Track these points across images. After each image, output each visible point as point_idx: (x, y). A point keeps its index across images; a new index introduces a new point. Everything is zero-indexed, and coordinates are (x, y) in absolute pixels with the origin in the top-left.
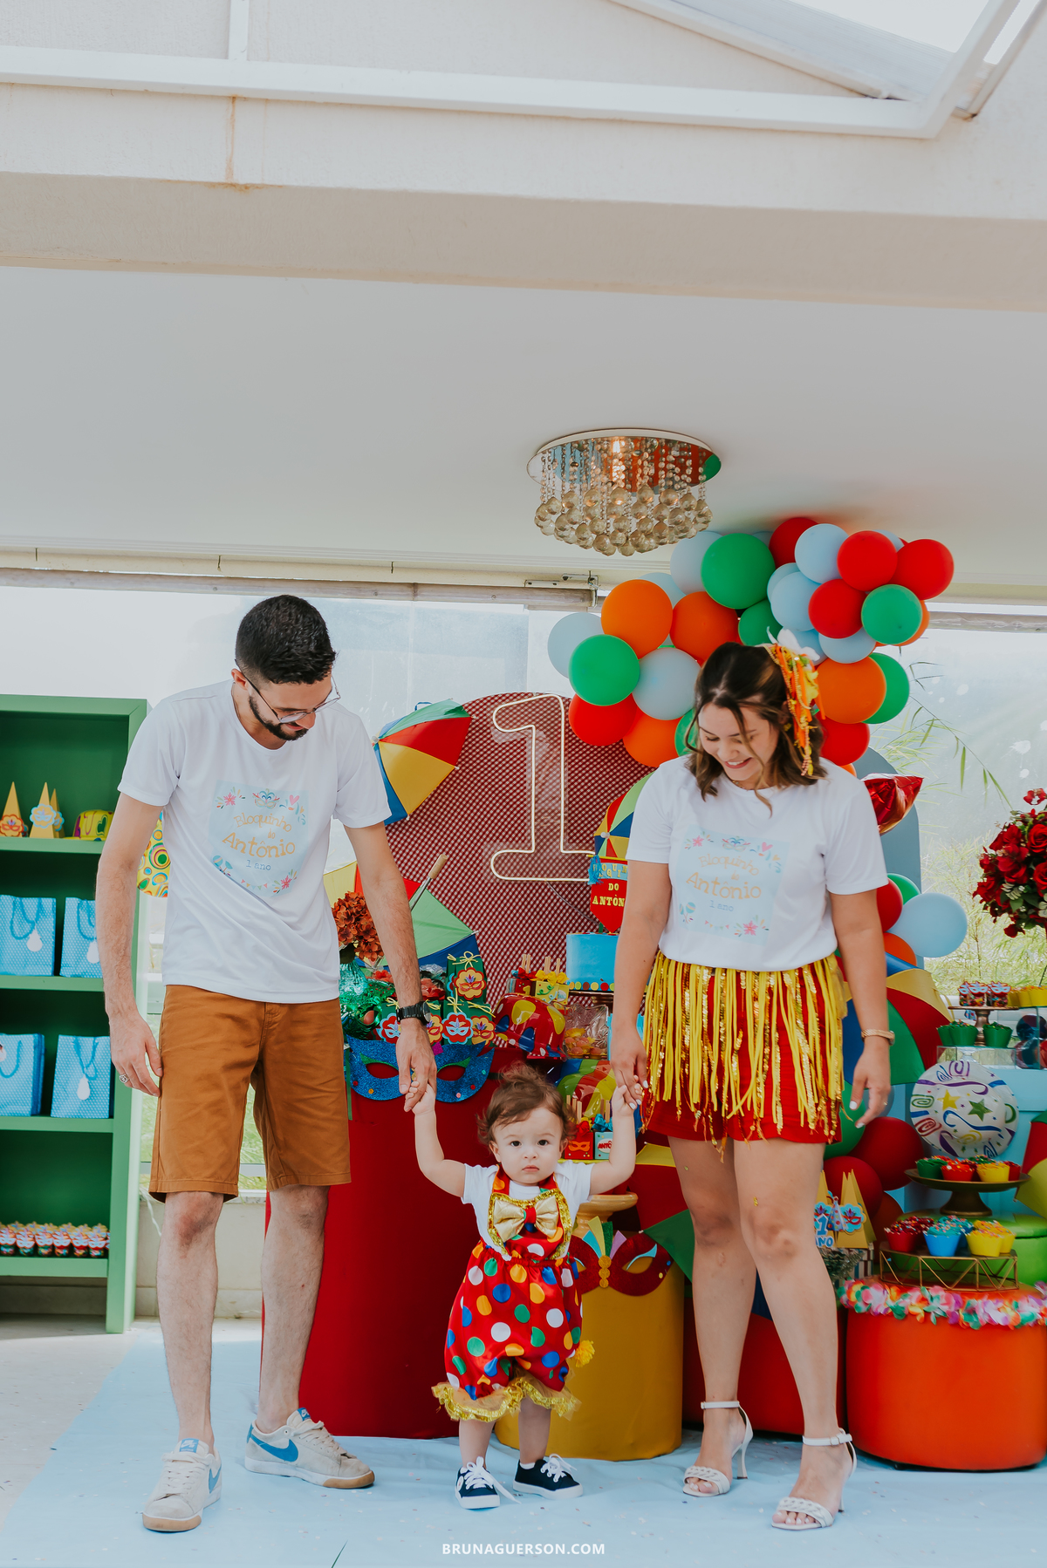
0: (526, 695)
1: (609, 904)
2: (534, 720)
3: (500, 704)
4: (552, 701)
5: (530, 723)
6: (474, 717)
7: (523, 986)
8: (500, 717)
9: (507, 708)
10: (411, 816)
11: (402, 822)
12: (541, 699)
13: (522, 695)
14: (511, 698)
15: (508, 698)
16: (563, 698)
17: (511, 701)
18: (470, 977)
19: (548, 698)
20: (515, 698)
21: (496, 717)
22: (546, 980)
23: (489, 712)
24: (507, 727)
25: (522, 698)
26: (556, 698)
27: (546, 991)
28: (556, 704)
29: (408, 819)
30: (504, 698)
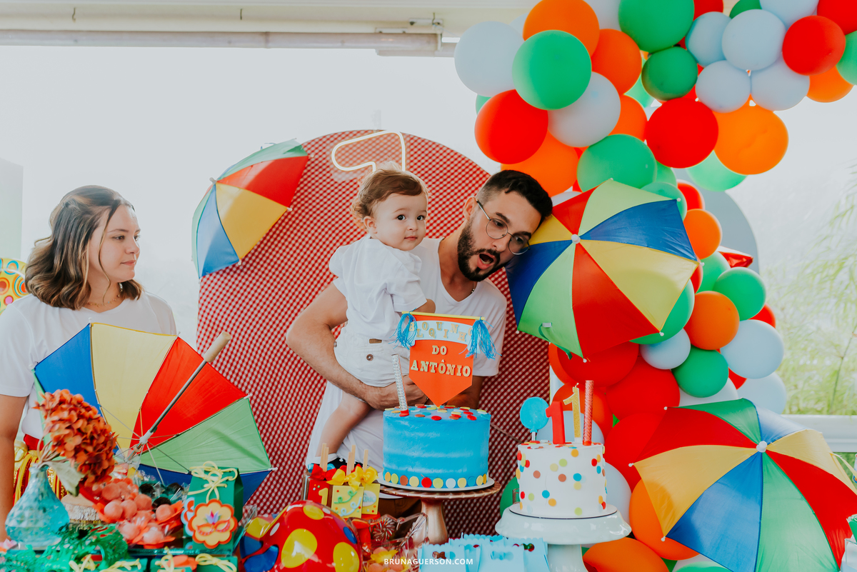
0: (366, 132)
1: (433, 371)
2: (374, 157)
3: (340, 141)
4: (393, 138)
5: (370, 160)
6: (312, 155)
7: (318, 490)
8: (339, 155)
9: (347, 146)
10: (243, 260)
11: (234, 266)
12: (381, 136)
13: (362, 132)
14: (351, 135)
15: (347, 135)
16: (403, 134)
17: (351, 138)
18: (212, 515)
19: (389, 135)
20: (355, 135)
21: (336, 155)
22: (346, 484)
23: (328, 150)
24: (347, 165)
25: (362, 135)
26: (396, 135)
27: (346, 498)
28: (397, 140)
29: (240, 263)
30: (343, 136)
